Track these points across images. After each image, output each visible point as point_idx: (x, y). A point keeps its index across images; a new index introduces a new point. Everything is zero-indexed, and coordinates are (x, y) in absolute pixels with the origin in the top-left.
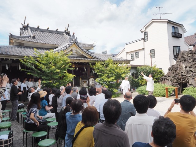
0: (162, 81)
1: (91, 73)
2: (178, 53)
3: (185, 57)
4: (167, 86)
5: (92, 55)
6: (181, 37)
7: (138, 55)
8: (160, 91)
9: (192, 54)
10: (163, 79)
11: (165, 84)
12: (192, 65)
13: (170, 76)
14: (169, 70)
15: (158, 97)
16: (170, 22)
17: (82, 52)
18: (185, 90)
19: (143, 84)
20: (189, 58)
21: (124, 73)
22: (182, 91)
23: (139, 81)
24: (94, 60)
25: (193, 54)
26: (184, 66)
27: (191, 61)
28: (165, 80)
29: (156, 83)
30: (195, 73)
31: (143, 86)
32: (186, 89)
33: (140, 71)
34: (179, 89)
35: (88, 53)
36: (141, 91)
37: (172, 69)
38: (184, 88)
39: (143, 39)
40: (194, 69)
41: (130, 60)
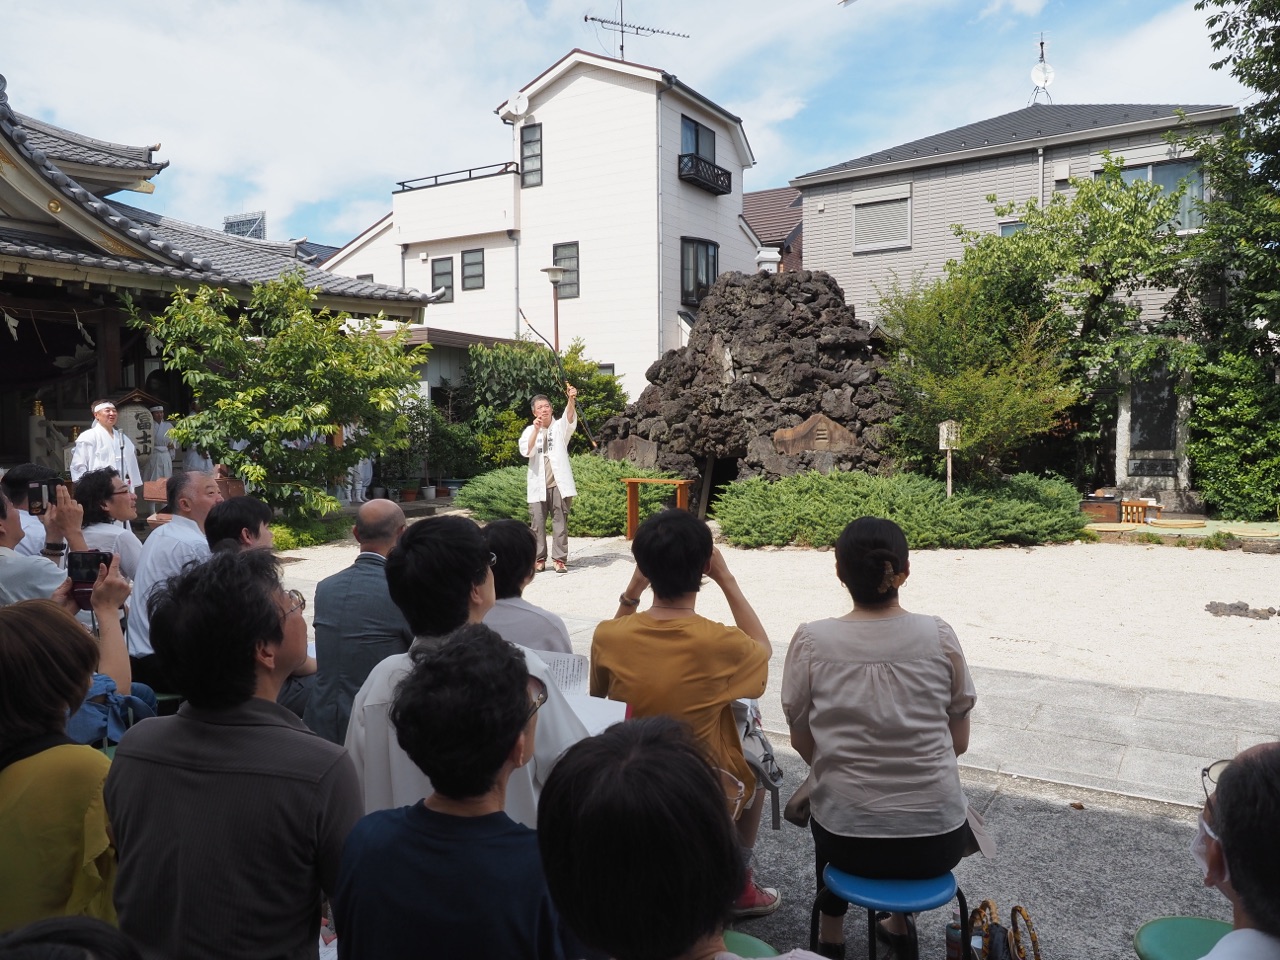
0: (611, 444)
1: (131, 368)
2: (704, 282)
3: (738, 308)
4: (637, 471)
5: (138, 231)
6: (727, 190)
7: (476, 270)
8: (596, 501)
9: (772, 293)
10: (614, 429)
11: (627, 462)
12: (765, 358)
13: (654, 414)
14: (653, 375)
15: (584, 535)
16: (675, 88)
17: (52, 199)
18: (723, 496)
19: (499, 457)
20: (757, 318)
21: (382, 382)
22: (709, 503)
23: (479, 436)
24: (156, 269)
25: (776, 294)
26: (727, 358)
27: (763, 333)
28: (625, 435)
30: (778, 401)
31: (500, 472)
32: (732, 492)
33: (484, 374)
34: (694, 488)
35: (100, 216)
36: (485, 501)
37: (668, 372)
38: (722, 487)
39: (512, 168)
40: (773, 382)
41: (425, 296)
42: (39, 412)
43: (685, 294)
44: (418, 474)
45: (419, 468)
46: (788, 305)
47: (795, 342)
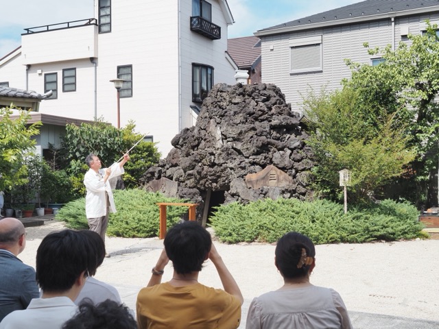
0: (151, 182)
2: (205, 89)
4: (166, 199)
6: (218, 37)
7: (72, 80)
8: (141, 216)
9: (244, 96)
10: (153, 174)
11: (160, 193)
12: (241, 133)
13: (176, 165)
14: (175, 143)
15: (134, 237)
18: (216, 213)
19: (83, 190)
20: (236, 110)
21: (11, 145)
22: (208, 217)
23: (72, 178)
25: (247, 97)
26: (218, 133)
27: (239, 118)
28: (159, 178)
29: (131, 187)
30: (248, 158)
32: (222, 210)
34: (199, 208)
36: (75, 217)
37: (185, 141)
38: (215, 208)
39: (93, 22)
40: (245, 147)
41: (40, 95)
43: (194, 96)
44: (34, 201)
45: (35, 197)
46: (253, 103)
47: (257, 124)
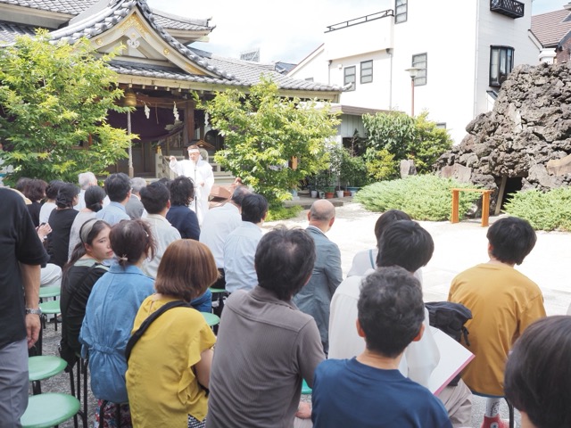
0: (443, 169)
1: (198, 130)
2: (504, 72)
3: (526, 86)
4: (458, 184)
5: (202, 62)
6: (521, 14)
7: (369, 72)
8: (433, 201)
9: (549, 76)
10: (445, 160)
11: (453, 179)
12: (543, 117)
13: (470, 151)
14: (470, 130)
15: (425, 220)
17: (166, 48)
18: (512, 200)
19: (378, 176)
20: (539, 92)
22: (503, 203)
23: (368, 164)
24: (210, 80)
25: (552, 77)
26: (517, 118)
27: (543, 101)
28: (452, 164)
29: (423, 173)
30: (551, 143)
31: (378, 184)
32: (518, 197)
34: (494, 195)
35: (185, 55)
36: (370, 199)
37: (482, 127)
38: (511, 194)
39: (390, 13)
40: (548, 131)
41: (341, 88)
42: (159, 151)
43: (491, 79)
44: (334, 184)
45: (335, 182)
46: (560, 83)
47: (564, 106)
